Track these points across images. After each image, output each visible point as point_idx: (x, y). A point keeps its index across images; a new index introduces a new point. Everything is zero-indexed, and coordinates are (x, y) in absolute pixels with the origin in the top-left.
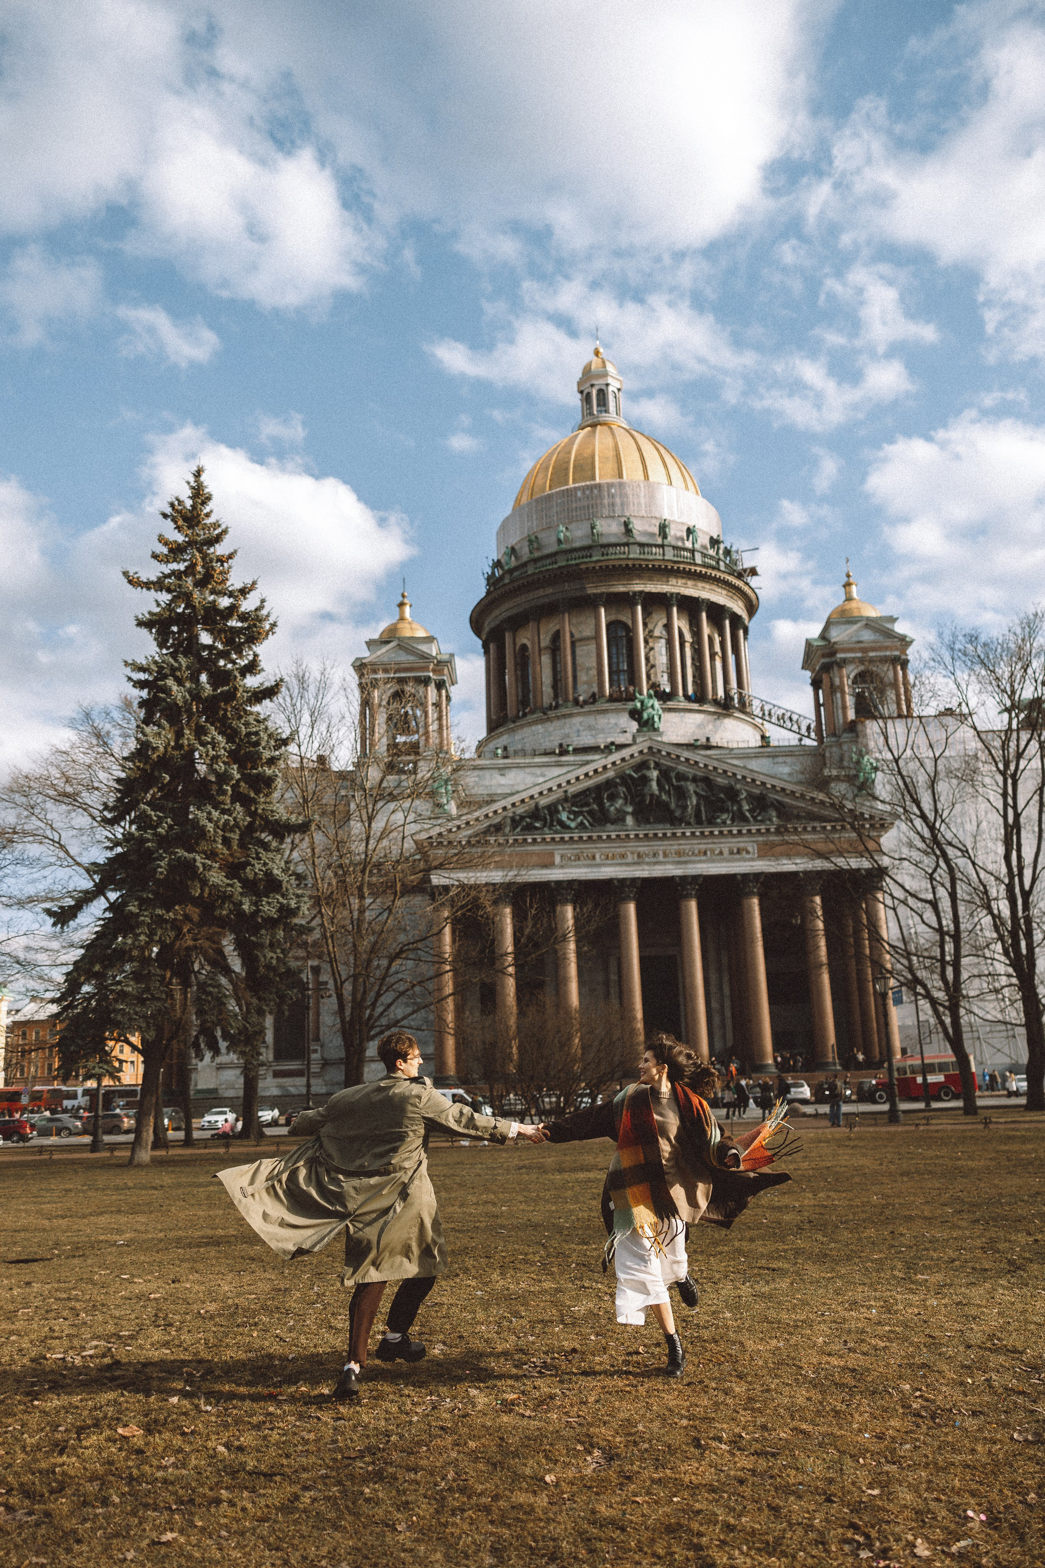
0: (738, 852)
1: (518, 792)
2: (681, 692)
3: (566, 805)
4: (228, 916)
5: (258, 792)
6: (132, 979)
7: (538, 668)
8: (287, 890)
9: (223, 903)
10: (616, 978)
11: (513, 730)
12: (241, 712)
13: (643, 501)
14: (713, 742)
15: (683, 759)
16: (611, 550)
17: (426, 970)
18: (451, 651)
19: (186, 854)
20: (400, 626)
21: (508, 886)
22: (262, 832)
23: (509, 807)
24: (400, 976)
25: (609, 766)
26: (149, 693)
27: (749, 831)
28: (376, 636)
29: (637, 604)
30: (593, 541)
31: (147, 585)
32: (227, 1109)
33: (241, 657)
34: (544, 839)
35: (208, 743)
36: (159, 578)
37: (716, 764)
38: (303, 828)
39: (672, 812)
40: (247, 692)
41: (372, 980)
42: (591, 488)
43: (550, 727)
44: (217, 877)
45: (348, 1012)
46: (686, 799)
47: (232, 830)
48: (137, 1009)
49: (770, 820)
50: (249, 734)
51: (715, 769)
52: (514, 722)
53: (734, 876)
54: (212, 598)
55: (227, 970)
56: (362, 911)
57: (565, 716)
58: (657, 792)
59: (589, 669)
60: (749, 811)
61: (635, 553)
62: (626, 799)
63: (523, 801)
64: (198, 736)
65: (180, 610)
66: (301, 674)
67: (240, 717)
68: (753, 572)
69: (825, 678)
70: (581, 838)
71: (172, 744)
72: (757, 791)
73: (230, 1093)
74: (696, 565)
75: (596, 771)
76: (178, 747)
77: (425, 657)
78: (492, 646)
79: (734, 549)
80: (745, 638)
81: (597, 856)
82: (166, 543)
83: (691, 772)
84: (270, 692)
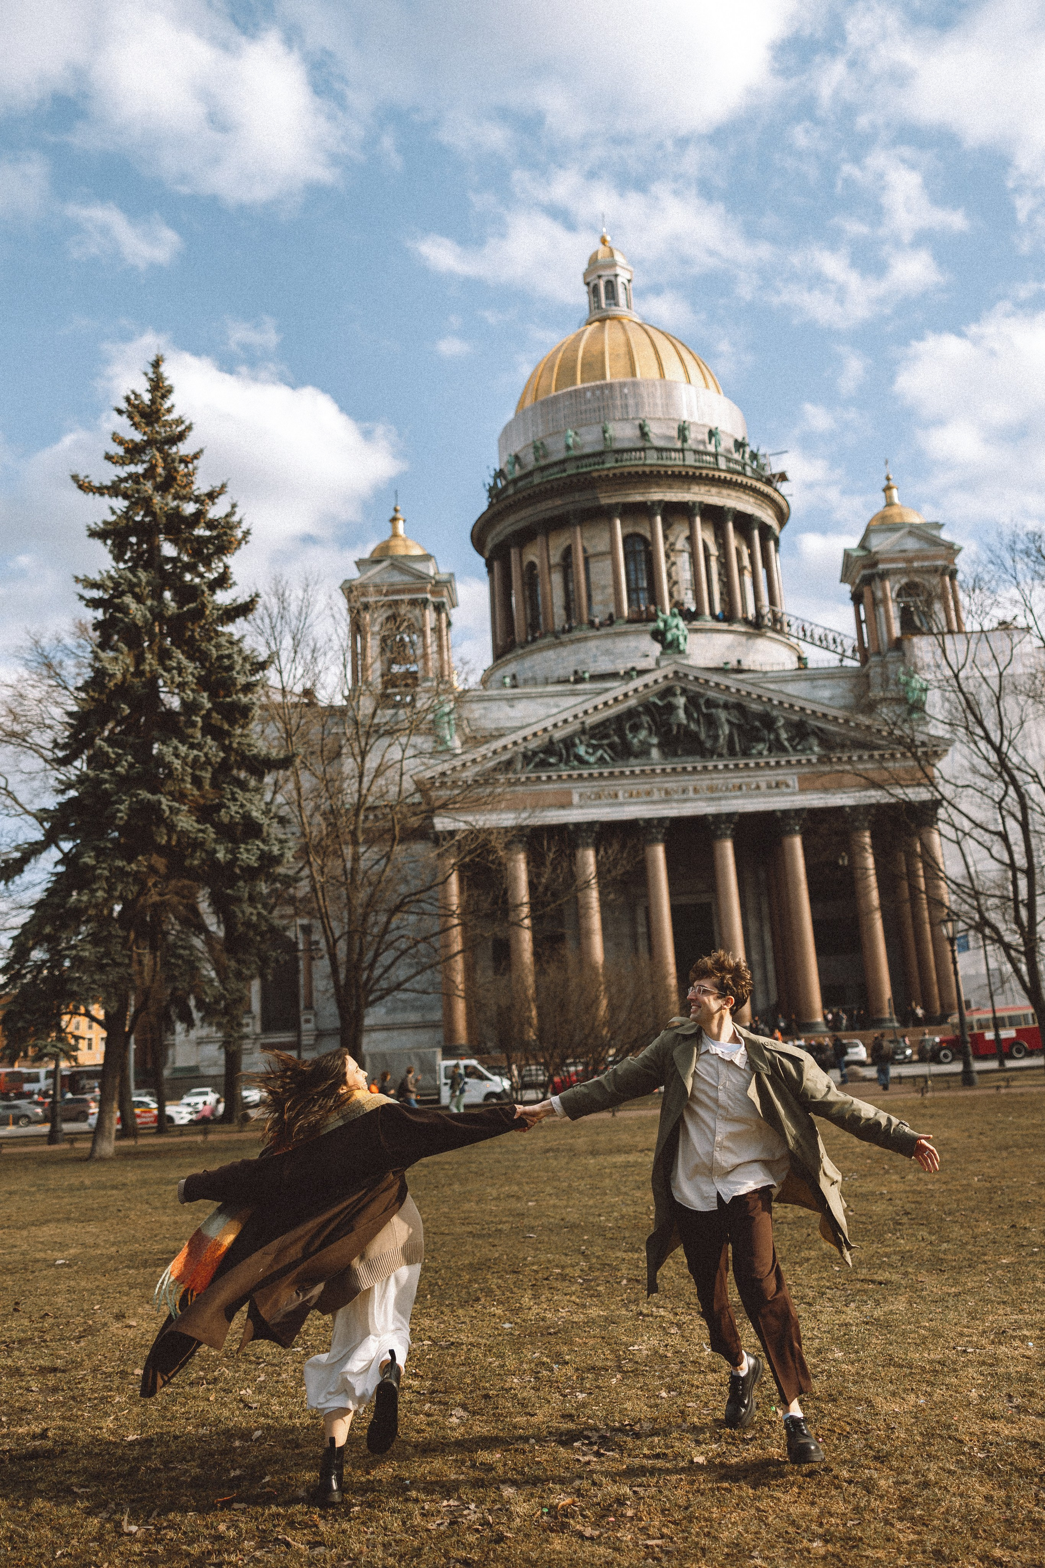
0: (777, 785)
1: (529, 725)
2: (707, 611)
3: (583, 738)
4: (200, 867)
5: (232, 725)
6: (90, 942)
7: (548, 587)
8: (268, 835)
9: (194, 851)
10: (645, 930)
11: (522, 657)
12: (211, 634)
13: (659, 401)
14: (745, 666)
15: (712, 684)
16: (625, 456)
17: (432, 925)
18: (451, 571)
19: (149, 796)
20: (392, 543)
21: (520, 828)
22: (239, 769)
23: (520, 741)
24: (402, 932)
25: (631, 693)
26: (105, 613)
27: (788, 762)
28: (366, 555)
29: (655, 515)
30: (606, 446)
31: (100, 490)
32: (208, 1089)
33: (210, 570)
34: (560, 777)
35: (174, 668)
36: (114, 482)
37: (750, 688)
38: (286, 763)
39: (701, 743)
40: (218, 610)
41: (369, 938)
42: (601, 388)
43: (564, 652)
44: (186, 822)
45: (342, 976)
46: (717, 729)
47: (202, 768)
48: (96, 977)
49: (811, 749)
50: (220, 658)
51: (749, 694)
52: (522, 648)
53: (772, 813)
54: (175, 503)
55: (202, 928)
56: (356, 859)
57: (579, 640)
58: (685, 722)
59: (604, 587)
60: (788, 740)
61: (652, 458)
62: (650, 729)
63: (535, 735)
64: (161, 662)
65: (138, 518)
66: (281, 591)
67: (210, 639)
68: (783, 477)
69: (866, 591)
70: (601, 774)
71: (132, 669)
72: (795, 718)
73: (213, 1071)
74: (720, 470)
75: (616, 700)
76: (139, 673)
77: (421, 577)
78: (496, 565)
79: (761, 452)
80: (777, 551)
81: (620, 794)
82: (121, 442)
83: (721, 698)
84: (244, 610)
